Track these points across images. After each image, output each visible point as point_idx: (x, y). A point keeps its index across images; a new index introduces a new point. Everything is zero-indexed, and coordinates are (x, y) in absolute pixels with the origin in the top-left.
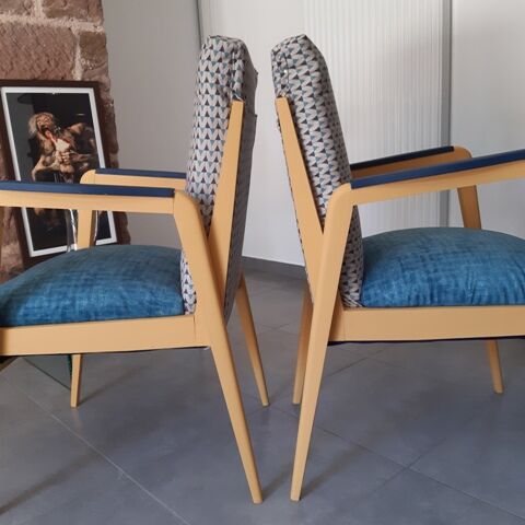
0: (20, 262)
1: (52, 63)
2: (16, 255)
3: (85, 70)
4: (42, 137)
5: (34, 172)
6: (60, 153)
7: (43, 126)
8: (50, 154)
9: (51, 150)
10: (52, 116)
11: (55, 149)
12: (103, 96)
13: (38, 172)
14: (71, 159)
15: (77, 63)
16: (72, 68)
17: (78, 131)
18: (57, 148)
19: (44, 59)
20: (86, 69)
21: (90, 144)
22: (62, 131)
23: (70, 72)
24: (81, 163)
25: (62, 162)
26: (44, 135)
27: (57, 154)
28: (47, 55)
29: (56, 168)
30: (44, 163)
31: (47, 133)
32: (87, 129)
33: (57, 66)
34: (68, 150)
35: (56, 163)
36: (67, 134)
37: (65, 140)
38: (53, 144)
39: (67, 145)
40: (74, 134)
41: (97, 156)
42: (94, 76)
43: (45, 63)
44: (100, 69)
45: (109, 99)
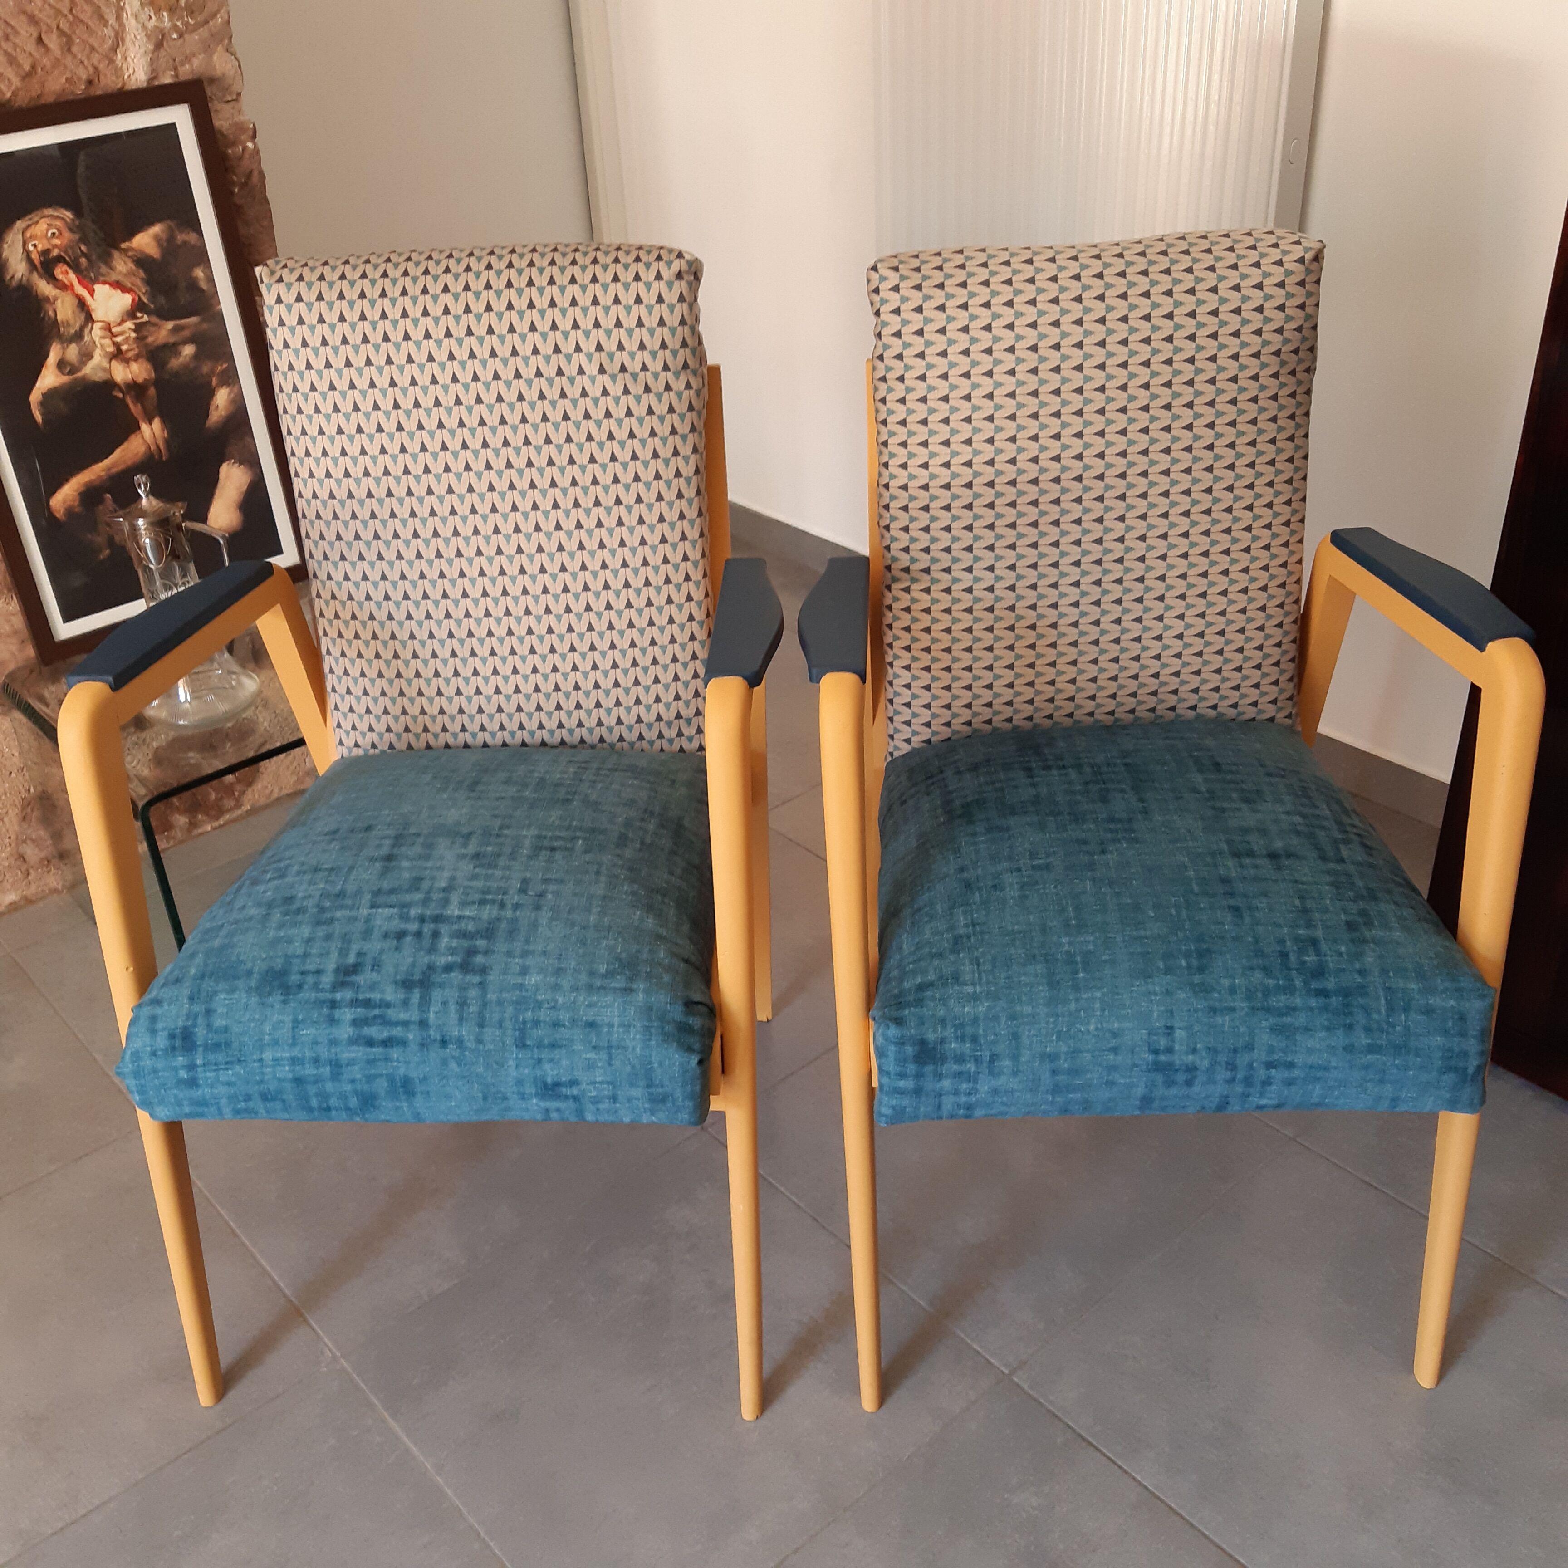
0: (30, 651)
1: (53, 42)
2: (15, 632)
3: (159, 46)
4: (44, 288)
5: (35, 397)
6: (108, 328)
7: (45, 253)
8: (78, 336)
9: (77, 322)
10: (68, 215)
11: (89, 318)
12: (221, 121)
13: (49, 396)
14: (140, 339)
15: (131, 24)
17: (153, 251)
18: (98, 314)
19: (26, 34)
20: (159, 42)
21: (193, 285)
22: (106, 259)
23: (111, 61)
24: (172, 348)
25: (118, 354)
26: (51, 278)
27: (97, 332)
28: (33, 20)
29: (100, 376)
30: (61, 365)
31: (60, 271)
32: (181, 237)
33: (68, 47)
34: (131, 314)
35: (98, 358)
36: (122, 266)
37: (117, 285)
38: (82, 304)
39: (125, 300)
40: (142, 261)
41: (219, 318)
42: (188, 59)
43: (31, 46)
44: (204, 32)
45: (240, 128)
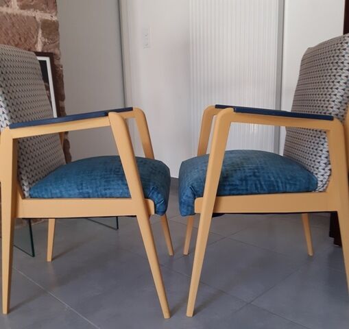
1: (22, 39)
12: (56, 63)
15: (39, 40)
16: (36, 43)
19: (17, 37)
20: (45, 44)
23: (34, 46)
28: (19, 35)
33: (25, 41)
42: (50, 49)
43: (18, 39)
44: (54, 44)
45: (59, 65)
